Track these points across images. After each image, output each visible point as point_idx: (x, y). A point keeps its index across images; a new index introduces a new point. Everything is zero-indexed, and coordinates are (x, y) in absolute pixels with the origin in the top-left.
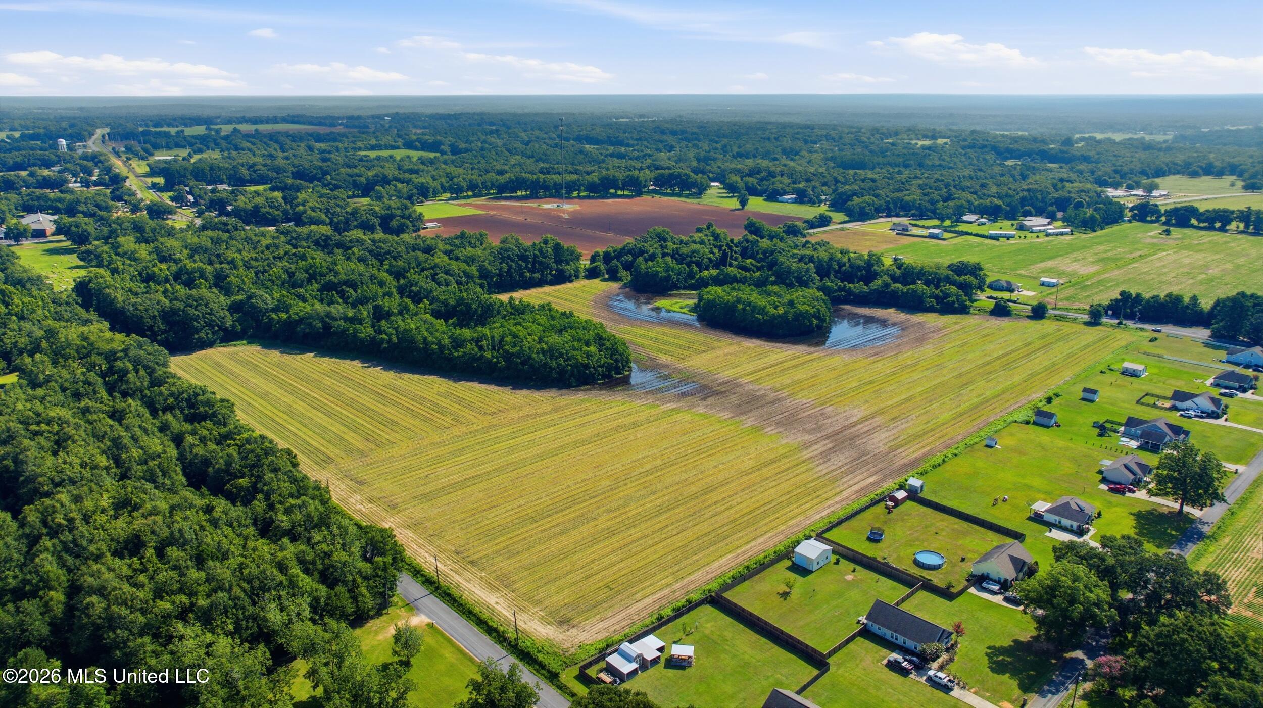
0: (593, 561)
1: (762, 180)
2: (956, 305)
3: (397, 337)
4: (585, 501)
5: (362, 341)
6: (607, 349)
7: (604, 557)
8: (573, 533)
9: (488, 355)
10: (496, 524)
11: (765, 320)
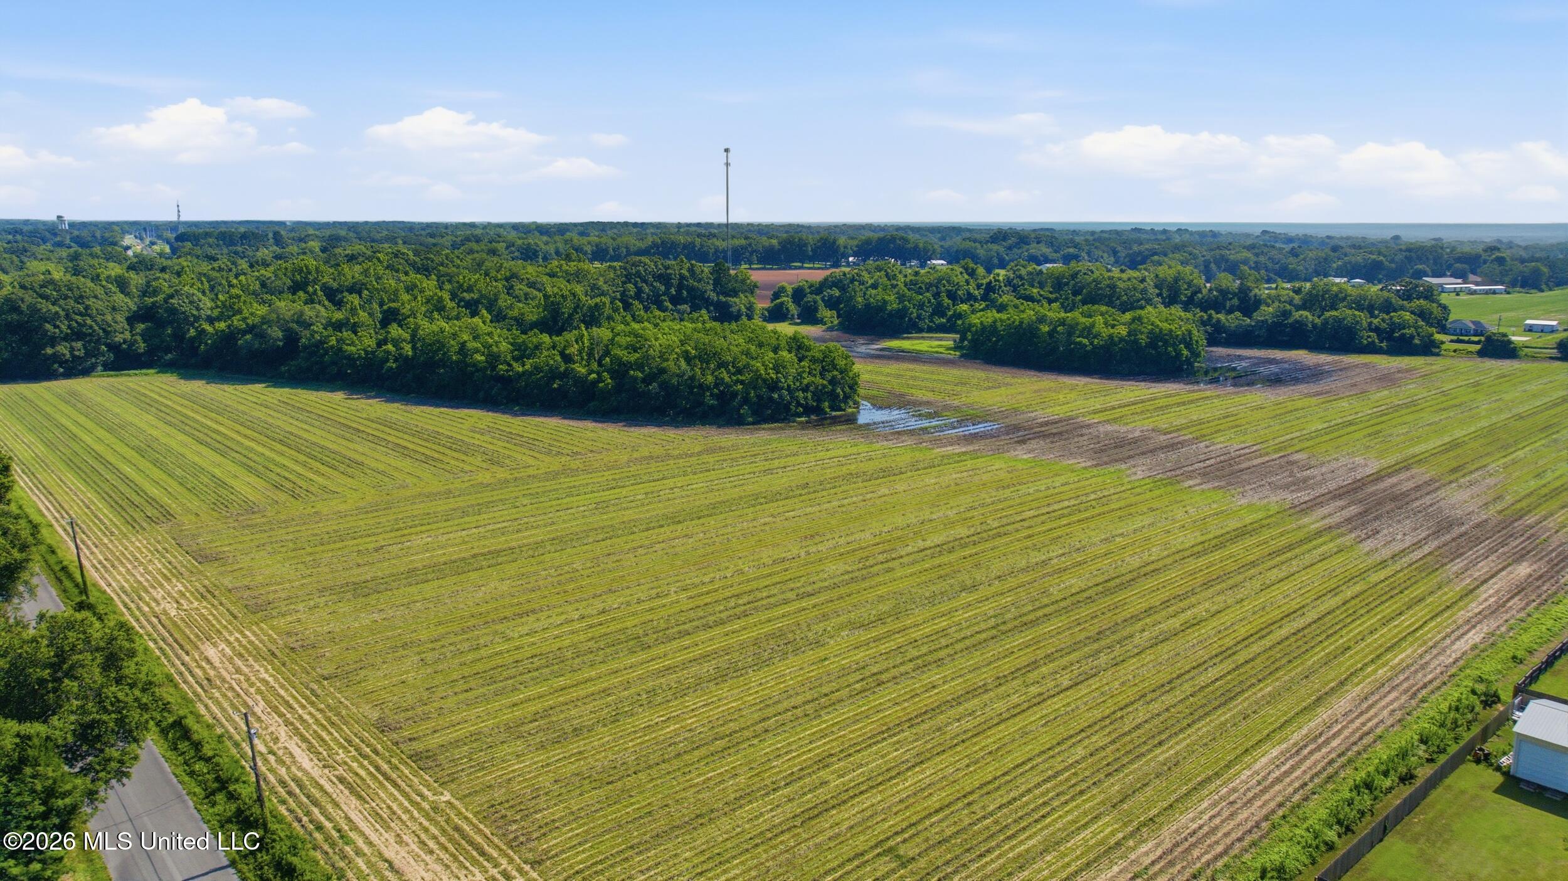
0: (823, 762)
1: (1010, 248)
2: (1417, 341)
3: (414, 348)
4: (786, 602)
5: (350, 358)
6: (814, 360)
7: (858, 747)
8: (754, 677)
9: (580, 369)
10: (528, 652)
11: (1095, 347)
